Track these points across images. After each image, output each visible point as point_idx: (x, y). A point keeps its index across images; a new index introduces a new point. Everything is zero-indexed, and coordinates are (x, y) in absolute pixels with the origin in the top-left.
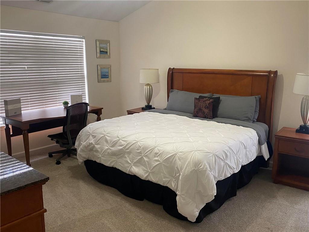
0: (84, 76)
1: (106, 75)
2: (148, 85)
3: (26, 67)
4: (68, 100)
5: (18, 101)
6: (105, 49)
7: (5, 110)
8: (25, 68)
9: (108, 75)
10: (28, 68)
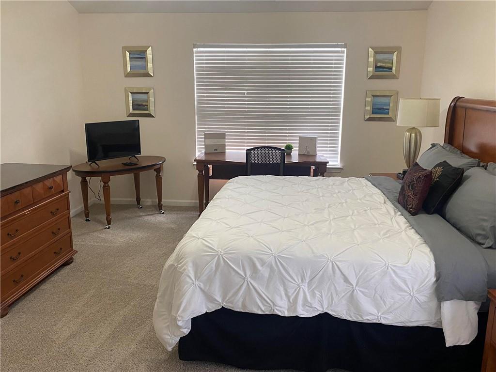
0: (339, 108)
1: (383, 109)
2: (413, 129)
3: (246, 92)
4: (294, 143)
5: (222, 136)
6: (389, 63)
7: (205, 145)
8: (244, 93)
9: (389, 109)
10: (247, 93)
